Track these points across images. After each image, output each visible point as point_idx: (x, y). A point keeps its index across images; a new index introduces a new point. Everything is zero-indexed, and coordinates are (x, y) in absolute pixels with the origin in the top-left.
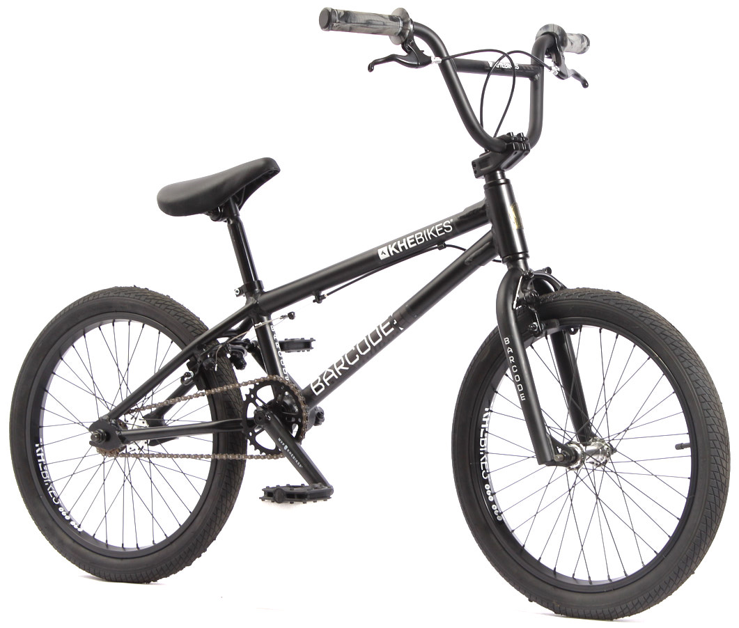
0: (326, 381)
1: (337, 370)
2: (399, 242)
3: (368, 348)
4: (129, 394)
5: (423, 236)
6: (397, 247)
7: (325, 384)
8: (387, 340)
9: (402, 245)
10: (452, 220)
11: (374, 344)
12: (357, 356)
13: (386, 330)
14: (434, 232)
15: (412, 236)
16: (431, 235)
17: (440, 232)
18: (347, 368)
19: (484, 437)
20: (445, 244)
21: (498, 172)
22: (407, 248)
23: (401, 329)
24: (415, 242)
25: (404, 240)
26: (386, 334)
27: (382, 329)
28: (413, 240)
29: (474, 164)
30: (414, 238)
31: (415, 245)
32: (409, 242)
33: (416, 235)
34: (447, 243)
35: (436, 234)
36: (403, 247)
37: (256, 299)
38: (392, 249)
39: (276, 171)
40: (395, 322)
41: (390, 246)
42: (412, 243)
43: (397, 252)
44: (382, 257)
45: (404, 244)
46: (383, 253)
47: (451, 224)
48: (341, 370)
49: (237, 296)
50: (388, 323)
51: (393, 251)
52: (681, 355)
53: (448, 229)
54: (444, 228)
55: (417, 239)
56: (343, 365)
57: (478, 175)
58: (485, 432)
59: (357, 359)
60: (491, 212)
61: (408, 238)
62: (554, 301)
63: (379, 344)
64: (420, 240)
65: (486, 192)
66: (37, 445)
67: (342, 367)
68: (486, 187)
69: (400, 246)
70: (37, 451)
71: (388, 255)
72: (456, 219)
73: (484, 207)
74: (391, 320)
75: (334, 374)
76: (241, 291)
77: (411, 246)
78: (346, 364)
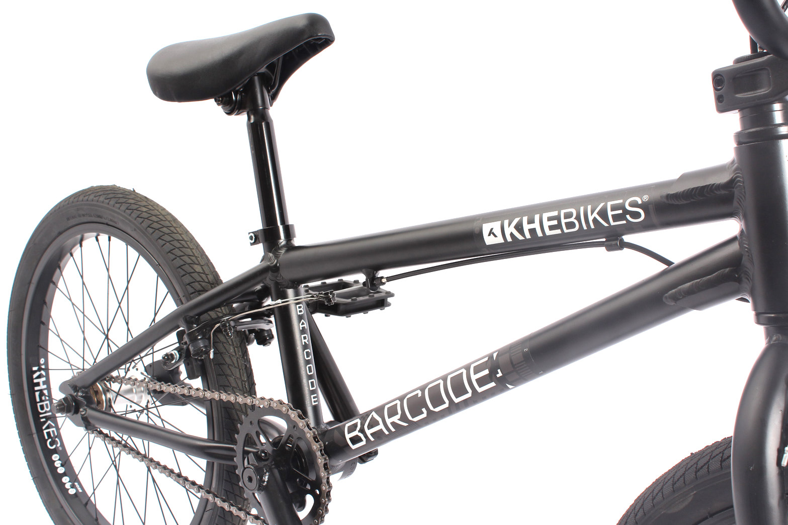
0: (369, 432)
1: (389, 421)
2: (525, 219)
3: (444, 403)
4: (130, 339)
5: (578, 218)
6: (519, 228)
7: (366, 437)
9: (532, 226)
10: (646, 198)
11: (456, 400)
12: (424, 410)
13: (482, 382)
14: (603, 214)
15: (555, 213)
16: (595, 220)
17: (615, 218)
18: (406, 424)
20: (622, 241)
21: (777, 106)
22: (540, 234)
23: (511, 387)
24: (559, 226)
25: (537, 217)
26: (480, 389)
27: (474, 378)
28: (555, 222)
29: (719, 78)
30: (558, 218)
31: (558, 232)
32: (547, 224)
33: (563, 212)
34: (627, 238)
35: (607, 220)
36: (532, 231)
37: (277, 257)
38: (510, 230)
39: (327, 41)
40: (500, 374)
41: (506, 222)
42: (552, 228)
43: (520, 237)
44: (489, 240)
45: (536, 225)
46: (491, 233)
47: (644, 206)
48: (393, 424)
49: (252, 244)
50: (486, 372)
51: (512, 235)
53: (636, 215)
54: (626, 212)
55: (563, 221)
56: (398, 416)
57: (724, 103)
59: (424, 415)
60: (747, 197)
61: (546, 216)
63: (465, 401)
64: (570, 225)
65: (739, 151)
66: (35, 369)
67: (396, 419)
68: (741, 139)
69: (526, 227)
70: (35, 376)
71: (500, 240)
72: (657, 194)
73: (731, 183)
75: (381, 426)
76: (256, 238)
77: (548, 233)
78: (404, 418)
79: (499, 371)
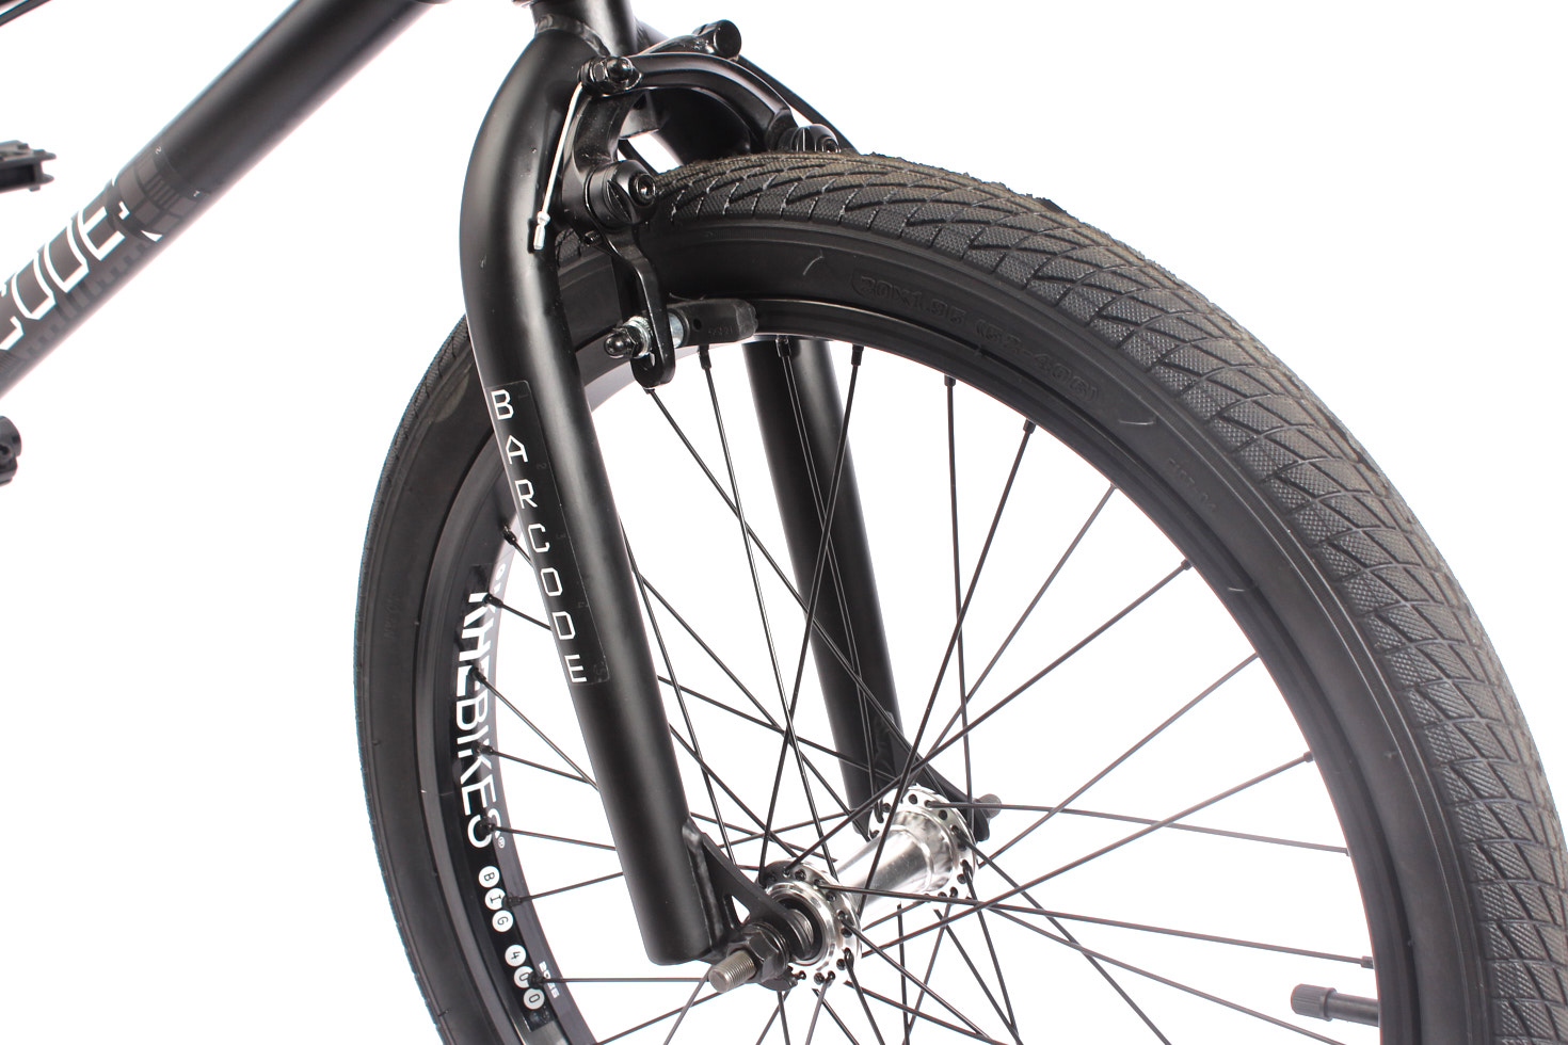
3: (45, 297)
8: (105, 278)
11: (67, 286)
13: (99, 236)
19: (471, 694)
23: (155, 237)
26: (100, 253)
27: (85, 229)
40: (124, 213)
50: (102, 213)
52: (1381, 613)
58: (475, 674)
59: (18, 334)
62: (730, 215)
63: (81, 285)
74: (110, 198)
79: (122, 205)
